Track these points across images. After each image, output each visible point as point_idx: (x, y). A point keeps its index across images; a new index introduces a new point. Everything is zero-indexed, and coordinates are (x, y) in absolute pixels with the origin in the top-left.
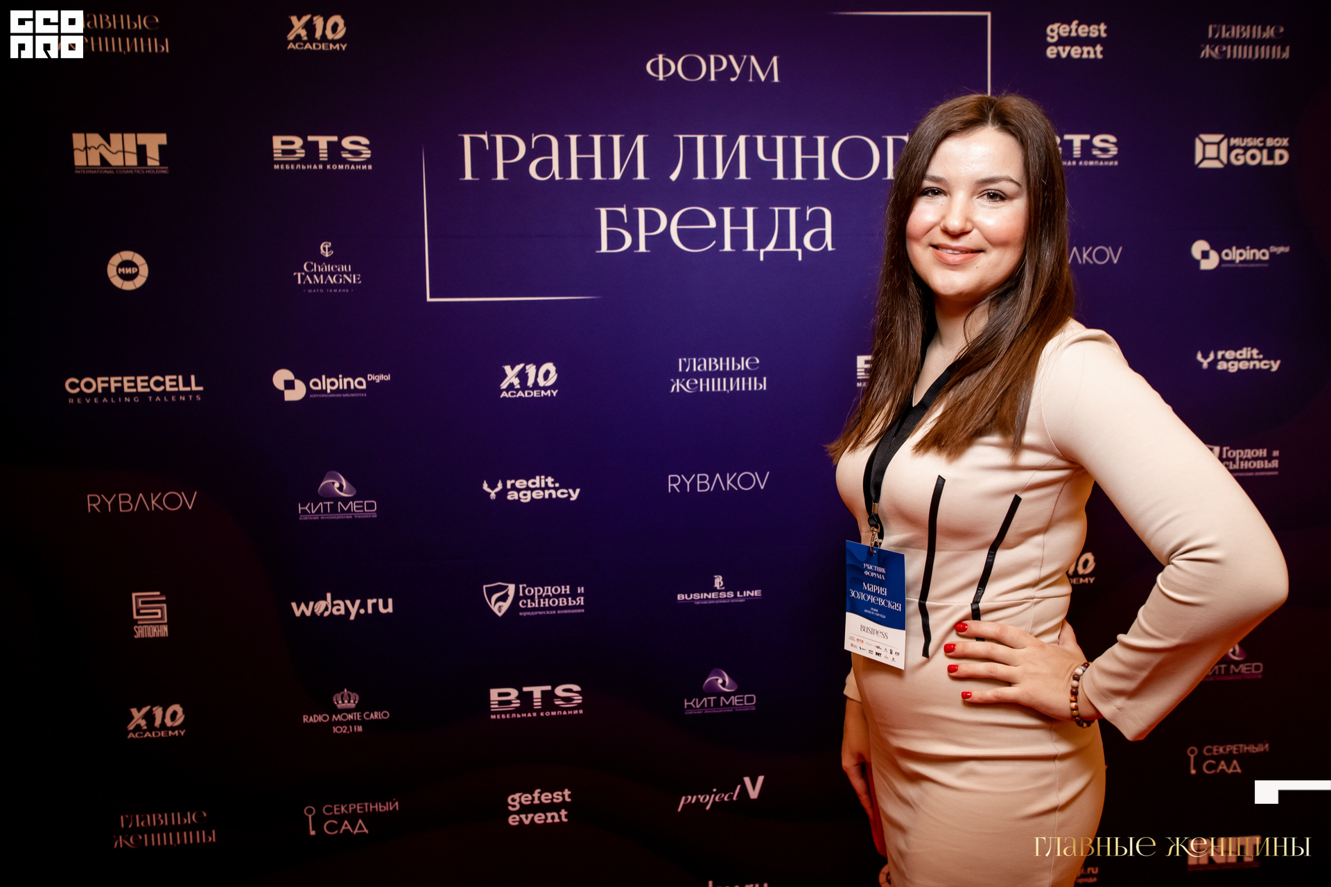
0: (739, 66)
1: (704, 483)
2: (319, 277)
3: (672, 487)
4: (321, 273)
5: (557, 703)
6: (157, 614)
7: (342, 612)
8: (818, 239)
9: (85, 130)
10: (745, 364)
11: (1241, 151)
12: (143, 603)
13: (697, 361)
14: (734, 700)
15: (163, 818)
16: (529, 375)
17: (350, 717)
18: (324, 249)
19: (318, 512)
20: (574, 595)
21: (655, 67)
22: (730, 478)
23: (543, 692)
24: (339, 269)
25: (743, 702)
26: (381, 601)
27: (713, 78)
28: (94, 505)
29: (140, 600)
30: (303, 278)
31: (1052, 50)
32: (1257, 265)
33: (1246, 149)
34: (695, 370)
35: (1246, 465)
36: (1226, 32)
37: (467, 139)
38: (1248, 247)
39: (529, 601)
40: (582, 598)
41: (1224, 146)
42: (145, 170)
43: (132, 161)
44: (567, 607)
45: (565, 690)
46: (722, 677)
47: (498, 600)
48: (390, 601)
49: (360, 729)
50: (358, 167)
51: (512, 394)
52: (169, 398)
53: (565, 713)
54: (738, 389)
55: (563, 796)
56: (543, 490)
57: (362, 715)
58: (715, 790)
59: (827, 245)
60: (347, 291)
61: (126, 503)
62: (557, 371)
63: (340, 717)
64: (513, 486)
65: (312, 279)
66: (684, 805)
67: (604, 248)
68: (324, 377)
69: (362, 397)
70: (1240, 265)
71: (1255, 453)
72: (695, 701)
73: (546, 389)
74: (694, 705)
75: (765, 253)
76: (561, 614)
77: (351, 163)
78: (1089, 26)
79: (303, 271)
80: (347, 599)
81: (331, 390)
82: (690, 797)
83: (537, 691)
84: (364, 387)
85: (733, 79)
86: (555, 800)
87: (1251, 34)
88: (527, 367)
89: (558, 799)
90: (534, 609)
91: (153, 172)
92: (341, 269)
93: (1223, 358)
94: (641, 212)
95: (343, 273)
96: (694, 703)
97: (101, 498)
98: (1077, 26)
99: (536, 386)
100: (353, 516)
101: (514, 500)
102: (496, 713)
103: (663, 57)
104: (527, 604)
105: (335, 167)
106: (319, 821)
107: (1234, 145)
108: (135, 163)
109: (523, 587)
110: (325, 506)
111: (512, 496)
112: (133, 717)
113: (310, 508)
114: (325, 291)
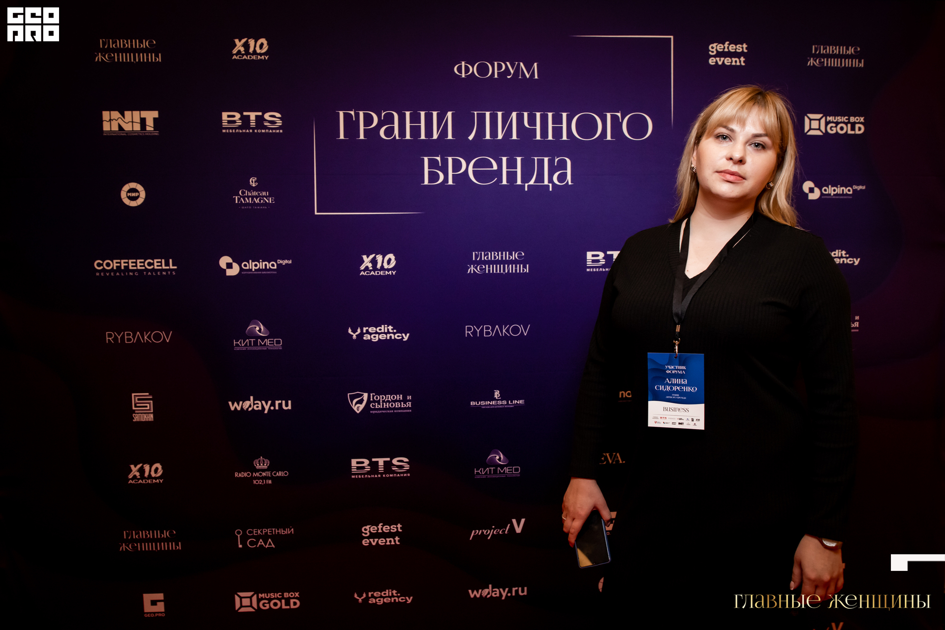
0: (513, 69)
1: (488, 331)
2: (248, 199)
3: (468, 334)
4: (250, 196)
5: (393, 469)
6: (146, 407)
7: (260, 408)
8: (562, 178)
9: (110, 109)
11: (834, 125)
12: (139, 400)
13: (484, 254)
14: (507, 470)
15: (149, 534)
16: (378, 261)
17: (264, 474)
18: (252, 181)
19: (246, 345)
20: (405, 401)
21: (460, 69)
22: (505, 328)
23: (384, 462)
24: (261, 194)
25: (512, 471)
26: (284, 402)
27: (496, 76)
28: (110, 339)
29: (137, 398)
30: (239, 199)
32: (845, 197)
33: (837, 123)
34: (483, 259)
36: (823, 50)
37: (341, 114)
38: (839, 186)
39: (376, 404)
40: (410, 403)
41: (823, 121)
42: (145, 133)
43: (137, 127)
44: (400, 408)
45: (398, 461)
46: (499, 455)
47: (357, 403)
48: (290, 402)
49: (270, 482)
50: (274, 131)
51: (367, 273)
52: (156, 273)
53: (398, 475)
54: (510, 272)
55: (397, 528)
56: (386, 334)
57: (271, 473)
58: (493, 527)
59: (568, 181)
60: (266, 207)
61: (129, 337)
62: (396, 259)
63: (258, 474)
64: (367, 331)
65: (245, 200)
66: (473, 536)
67: (426, 182)
68: (250, 261)
69: (274, 274)
70: (834, 197)
72: (482, 470)
73: (388, 270)
74: (481, 472)
75: (528, 186)
76: (396, 413)
77: (269, 129)
78: (736, 45)
79: (240, 195)
80: (263, 400)
81: (255, 269)
82: (477, 531)
83: (381, 461)
84: (275, 267)
85: (509, 77)
86: (392, 531)
87: (839, 51)
88: (377, 256)
90: (380, 409)
91: (150, 134)
94: (450, 159)
95: (263, 196)
96: (481, 471)
97: (115, 334)
98: (728, 45)
99: (382, 268)
100: (267, 348)
101: (368, 340)
102: (355, 474)
103: (465, 63)
104: (375, 406)
105: (259, 131)
106: (244, 539)
107: (830, 121)
108: (139, 129)
109: (373, 395)
110: (250, 342)
111: (367, 337)
112: (131, 471)
113: (241, 343)
114: (252, 207)
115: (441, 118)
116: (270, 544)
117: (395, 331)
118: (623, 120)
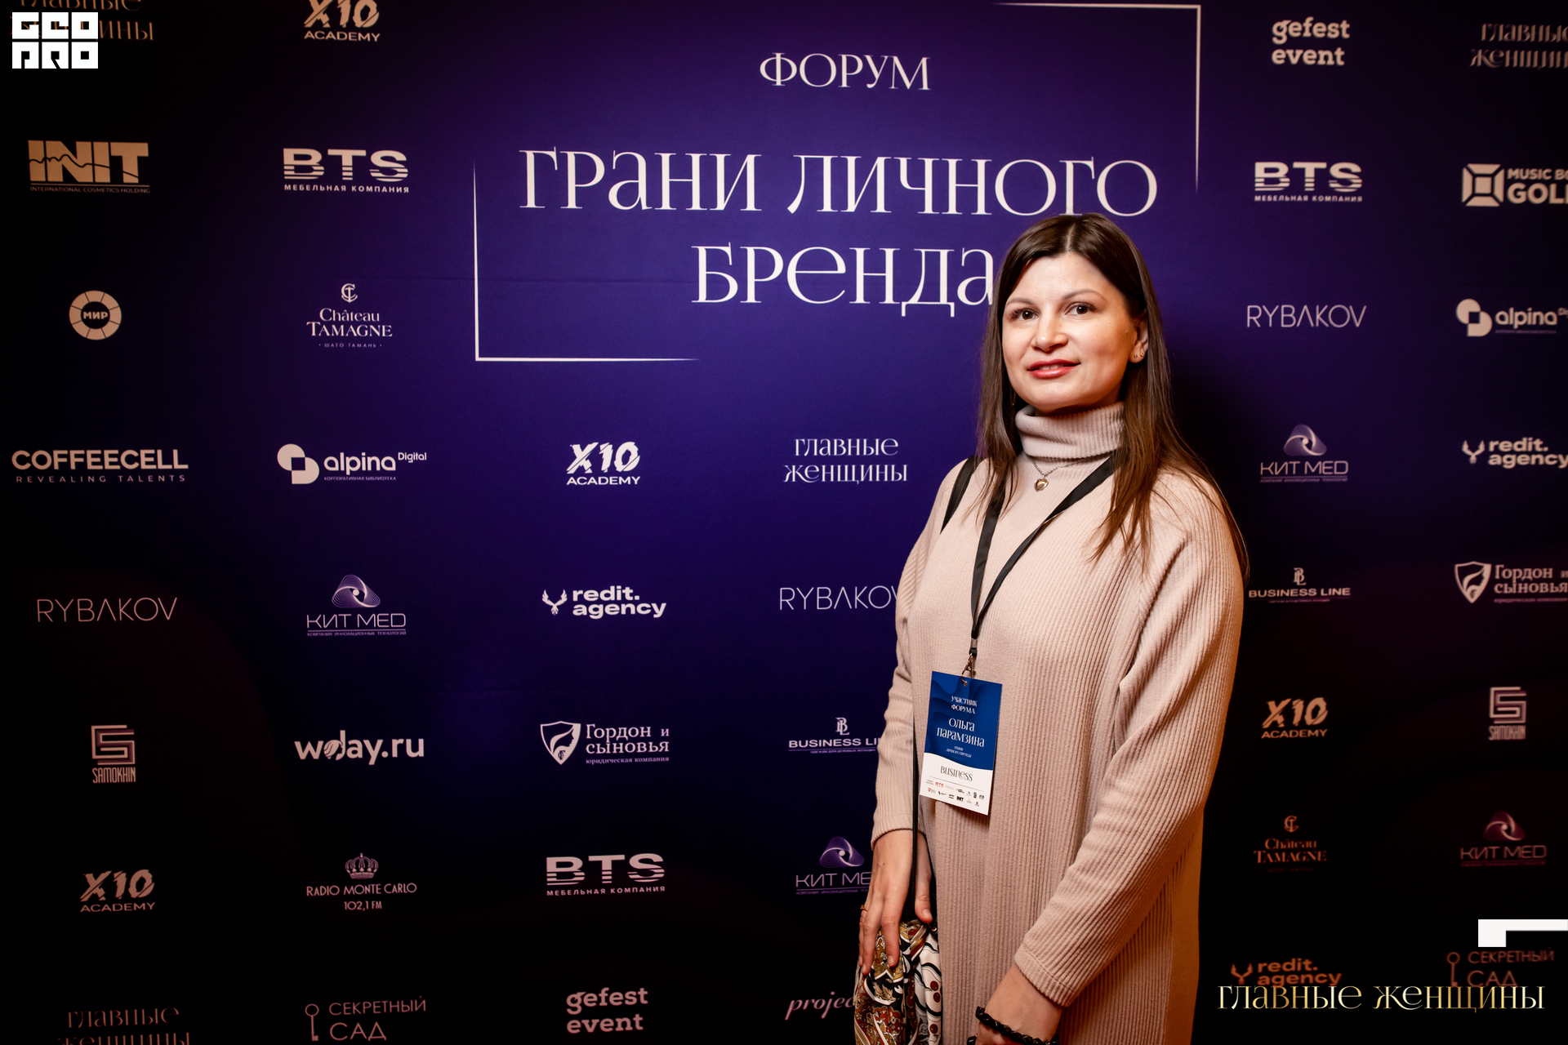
0: (878, 71)
1: (825, 598)
2: (338, 328)
3: (784, 603)
4: (342, 323)
5: (631, 877)
6: (122, 753)
7: (360, 755)
8: (975, 290)
9: (45, 137)
10: (880, 447)
11: (1521, 186)
12: (105, 738)
13: (819, 442)
14: (861, 878)
15: (123, 1016)
16: (604, 456)
17: (367, 889)
18: (346, 292)
19: (332, 626)
20: (656, 738)
21: (771, 69)
22: (858, 594)
23: (614, 863)
24: (364, 319)
26: (409, 742)
27: (844, 84)
28: (46, 613)
29: (101, 735)
30: (318, 328)
31: (1279, 54)
32: (1542, 332)
33: (1528, 183)
34: (816, 454)
35: (1526, 588)
36: (1504, 34)
37: (530, 156)
38: (1530, 309)
39: (599, 745)
40: (667, 743)
41: (1500, 178)
42: (120, 188)
43: (104, 176)
44: (647, 755)
45: (642, 861)
46: (845, 847)
47: (558, 744)
48: (421, 742)
49: (379, 905)
50: (392, 189)
51: (582, 481)
52: (144, 479)
53: (642, 890)
54: (871, 479)
55: (638, 997)
56: (619, 603)
57: (382, 887)
58: (833, 993)
60: (374, 346)
61: (87, 610)
62: (640, 453)
63: (353, 890)
64: (581, 597)
65: (330, 330)
66: (792, 1011)
67: (702, 297)
68: (342, 455)
69: (390, 481)
70: (1520, 332)
71: (1537, 573)
72: (810, 878)
73: (624, 474)
74: (808, 883)
75: (908, 306)
76: (638, 763)
77: (382, 184)
78: (1327, 25)
79: (320, 320)
80: (366, 739)
81: (351, 471)
83: (607, 861)
84: (393, 468)
85: (870, 86)
86: (627, 1002)
87: (1537, 36)
88: (602, 447)
89: (631, 1000)
90: (605, 756)
91: (131, 191)
92: (367, 318)
93: (1497, 451)
94: (751, 252)
95: (369, 323)
96: (809, 881)
97: (55, 604)
98: (1311, 25)
99: (612, 470)
100: (376, 632)
101: (582, 615)
102: (553, 888)
103: (782, 56)
104: (596, 749)
105: (361, 189)
106: (323, 1024)
107: (1513, 178)
108: (108, 180)
109: (591, 727)
110: (341, 619)
111: (580, 610)
112: (88, 886)
113: (321, 621)
114: (346, 345)
115: (733, 167)
116: (377, 1033)
117: (637, 598)
118: (1098, 174)
